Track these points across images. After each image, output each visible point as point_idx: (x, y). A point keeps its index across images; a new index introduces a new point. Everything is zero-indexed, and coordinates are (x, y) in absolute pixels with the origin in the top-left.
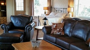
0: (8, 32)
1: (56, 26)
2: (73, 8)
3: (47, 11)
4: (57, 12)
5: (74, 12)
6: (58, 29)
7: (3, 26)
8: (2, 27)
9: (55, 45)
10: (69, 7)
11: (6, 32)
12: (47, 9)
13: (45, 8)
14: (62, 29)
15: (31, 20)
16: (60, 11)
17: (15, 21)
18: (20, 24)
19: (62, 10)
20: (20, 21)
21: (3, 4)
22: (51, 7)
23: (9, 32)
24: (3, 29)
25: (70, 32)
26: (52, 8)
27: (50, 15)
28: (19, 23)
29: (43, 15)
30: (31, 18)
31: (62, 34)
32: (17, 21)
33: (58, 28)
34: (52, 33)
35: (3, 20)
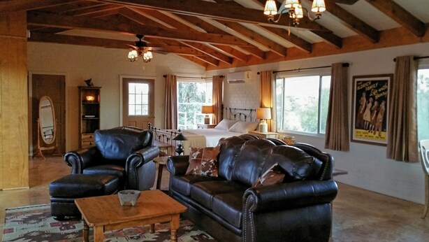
0: (82, 172)
1: (199, 156)
2: (271, 109)
3: (211, 116)
4: (237, 118)
5: (275, 119)
6: (203, 163)
7: (71, 158)
8: (67, 160)
9: (189, 200)
10: (262, 106)
11: (77, 172)
12: (213, 112)
13: (206, 109)
14: (214, 162)
15: (146, 141)
16: (243, 116)
17: (105, 144)
18: (117, 150)
19: (247, 113)
20: (118, 143)
21: (90, 98)
22: (222, 107)
23: (84, 171)
24: (70, 165)
25: (230, 168)
26: (225, 110)
27: (218, 128)
28: (115, 149)
29: (200, 128)
30: (149, 135)
31: (212, 175)
32: (109, 144)
33: (203, 161)
34: (188, 172)
35: (89, 143)
